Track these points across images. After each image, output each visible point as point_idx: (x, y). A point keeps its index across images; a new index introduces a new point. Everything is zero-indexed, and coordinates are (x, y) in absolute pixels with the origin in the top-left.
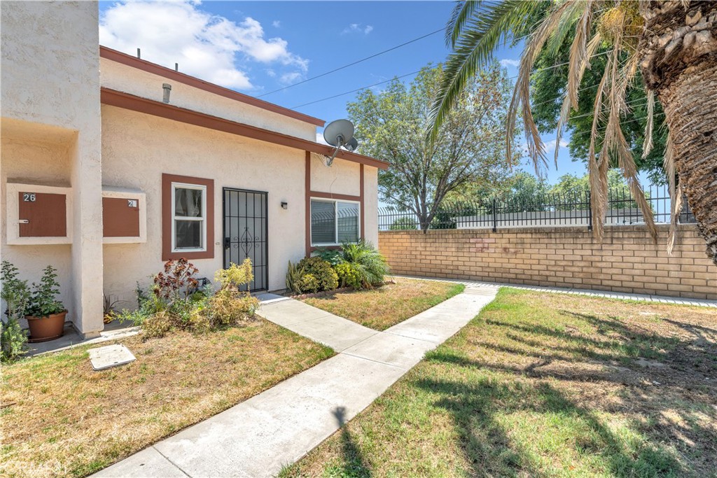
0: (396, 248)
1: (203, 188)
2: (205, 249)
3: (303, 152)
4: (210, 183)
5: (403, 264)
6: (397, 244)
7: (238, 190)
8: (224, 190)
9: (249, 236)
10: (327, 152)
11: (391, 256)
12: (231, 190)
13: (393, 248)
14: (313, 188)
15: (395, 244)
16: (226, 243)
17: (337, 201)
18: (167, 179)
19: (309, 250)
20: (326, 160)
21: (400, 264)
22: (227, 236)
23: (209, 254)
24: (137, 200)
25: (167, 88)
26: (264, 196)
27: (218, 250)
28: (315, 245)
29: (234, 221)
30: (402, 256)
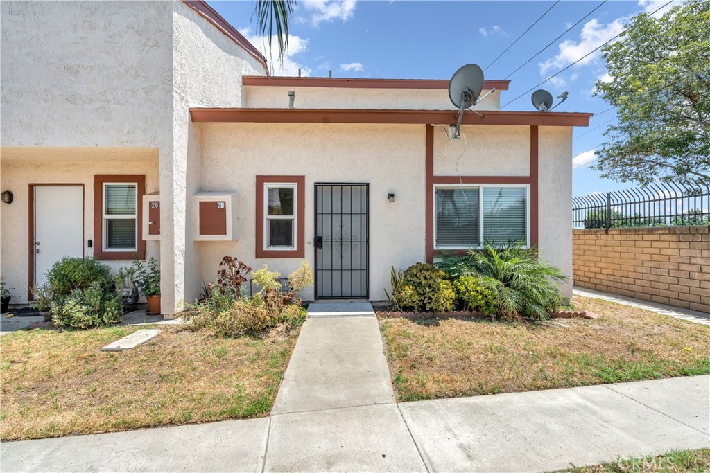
0: (648, 257)
1: (294, 186)
2: (295, 248)
3: (422, 128)
4: (300, 180)
5: (662, 286)
6: (652, 251)
7: (332, 184)
8: (316, 185)
9: (344, 235)
10: (452, 119)
11: (639, 269)
12: (323, 184)
13: (643, 257)
14: (437, 172)
15: (646, 250)
16: (318, 242)
17: (482, 186)
18: (260, 180)
19: (430, 254)
20: (451, 130)
21: (657, 285)
22: (319, 234)
23: (300, 254)
24: (225, 202)
25: (292, 95)
26: (364, 188)
27: (309, 249)
28: (441, 248)
29: (327, 218)
30: (659, 272)
